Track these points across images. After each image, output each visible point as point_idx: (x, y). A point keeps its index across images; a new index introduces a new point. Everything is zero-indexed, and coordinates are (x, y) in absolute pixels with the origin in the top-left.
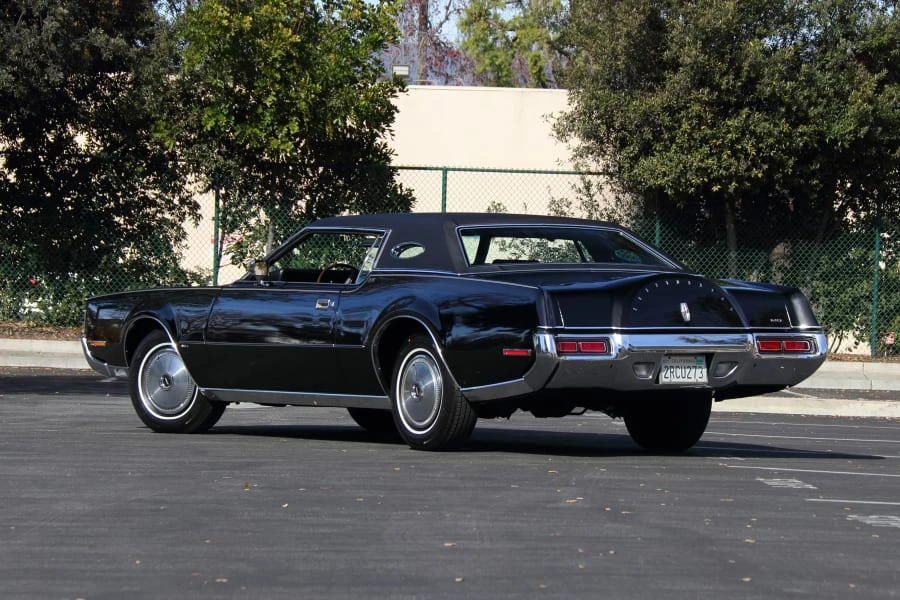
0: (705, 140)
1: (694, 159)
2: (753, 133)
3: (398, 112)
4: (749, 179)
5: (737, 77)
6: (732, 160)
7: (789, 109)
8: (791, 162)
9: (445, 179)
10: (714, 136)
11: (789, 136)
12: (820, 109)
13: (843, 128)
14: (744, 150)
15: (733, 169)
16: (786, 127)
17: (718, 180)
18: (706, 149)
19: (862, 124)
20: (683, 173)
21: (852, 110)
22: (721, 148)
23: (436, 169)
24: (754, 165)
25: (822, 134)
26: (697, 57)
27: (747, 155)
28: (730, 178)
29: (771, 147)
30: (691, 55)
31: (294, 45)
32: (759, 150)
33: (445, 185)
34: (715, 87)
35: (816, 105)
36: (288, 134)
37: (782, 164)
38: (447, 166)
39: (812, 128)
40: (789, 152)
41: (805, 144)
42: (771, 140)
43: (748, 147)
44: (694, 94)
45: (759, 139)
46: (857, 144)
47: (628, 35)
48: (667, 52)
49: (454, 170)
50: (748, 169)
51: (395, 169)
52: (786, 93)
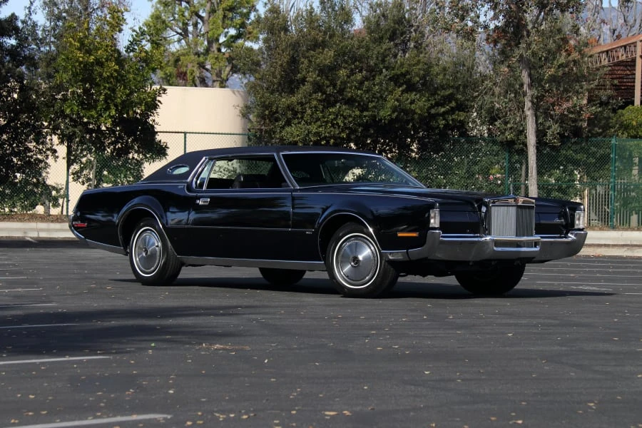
0: (318, 119)
1: (313, 128)
2: (342, 115)
3: (161, 103)
4: (340, 138)
5: (334, 88)
6: (332, 129)
7: (359, 104)
8: (360, 130)
9: (185, 137)
10: (324, 117)
11: (360, 117)
12: (374, 104)
13: (385, 113)
14: (337, 124)
15: (332, 133)
16: (358, 113)
17: (325, 138)
18: (319, 123)
19: (393, 112)
20: (307, 135)
21: (389, 105)
22: (327, 122)
23: (181, 132)
24: (343, 131)
25: (375, 116)
26: (316, 78)
27: (339, 126)
28: (331, 138)
29: (350, 122)
30: (312, 76)
31: (115, 70)
32: (345, 124)
33: (185, 141)
34: (324, 93)
35: (372, 102)
36: (109, 115)
37: (356, 131)
38: (186, 131)
39: (370, 113)
40: (359, 125)
41: (367, 121)
42: (351, 119)
43: (340, 122)
44: (314, 96)
45: (345, 118)
46: (392, 121)
47: (281, 65)
48: (299, 75)
49: (190, 133)
50: (340, 133)
51: (157, 132)
52: (358, 96)
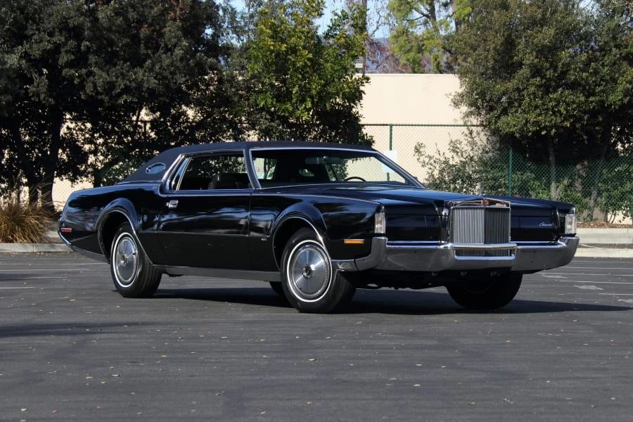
0: (536, 107)
1: (532, 117)
2: (565, 101)
3: (365, 94)
4: (562, 127)
5: (555, 71)
6: (553, 117)
7: (584, 89)
8: (586, 117)
9: (391, 130)
10: (543, 104)
12: (602, 88)
13: (615, 97)
14: (559, 111)
15: (553, 122)
16: (583, 99)
17: (545, 128)
18: (538, 111)
19: (625, 96)
20: (526, 124)
21: (620, 88)
22: (547, 109)
23: (387, 125)
24: (565, 119)
25: (603, 102)
26: (533, 60)
27: (561, 114)
28: (552, 127)
29: (574, 109)
30: (530, 59)
32: (567, 111)
33: (391, 134)
34: (543, 77)
35: (599, 85)
36: (305, 108)
37: (581, 119)
38: (392, 123)
39: (598, 98)
40: (585, 112)
41: (594, 107)
42: (575, 106)
43: (562, 109)
44: (532, 81)
45: (568, 105)
46: (623, 106)
47: (495, 48)
48: (516, 58)
49: (396, 125)
50: (562, 122)
51: (363, 125)
52: (583, 79)
